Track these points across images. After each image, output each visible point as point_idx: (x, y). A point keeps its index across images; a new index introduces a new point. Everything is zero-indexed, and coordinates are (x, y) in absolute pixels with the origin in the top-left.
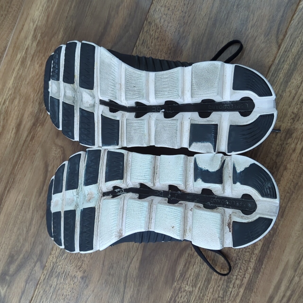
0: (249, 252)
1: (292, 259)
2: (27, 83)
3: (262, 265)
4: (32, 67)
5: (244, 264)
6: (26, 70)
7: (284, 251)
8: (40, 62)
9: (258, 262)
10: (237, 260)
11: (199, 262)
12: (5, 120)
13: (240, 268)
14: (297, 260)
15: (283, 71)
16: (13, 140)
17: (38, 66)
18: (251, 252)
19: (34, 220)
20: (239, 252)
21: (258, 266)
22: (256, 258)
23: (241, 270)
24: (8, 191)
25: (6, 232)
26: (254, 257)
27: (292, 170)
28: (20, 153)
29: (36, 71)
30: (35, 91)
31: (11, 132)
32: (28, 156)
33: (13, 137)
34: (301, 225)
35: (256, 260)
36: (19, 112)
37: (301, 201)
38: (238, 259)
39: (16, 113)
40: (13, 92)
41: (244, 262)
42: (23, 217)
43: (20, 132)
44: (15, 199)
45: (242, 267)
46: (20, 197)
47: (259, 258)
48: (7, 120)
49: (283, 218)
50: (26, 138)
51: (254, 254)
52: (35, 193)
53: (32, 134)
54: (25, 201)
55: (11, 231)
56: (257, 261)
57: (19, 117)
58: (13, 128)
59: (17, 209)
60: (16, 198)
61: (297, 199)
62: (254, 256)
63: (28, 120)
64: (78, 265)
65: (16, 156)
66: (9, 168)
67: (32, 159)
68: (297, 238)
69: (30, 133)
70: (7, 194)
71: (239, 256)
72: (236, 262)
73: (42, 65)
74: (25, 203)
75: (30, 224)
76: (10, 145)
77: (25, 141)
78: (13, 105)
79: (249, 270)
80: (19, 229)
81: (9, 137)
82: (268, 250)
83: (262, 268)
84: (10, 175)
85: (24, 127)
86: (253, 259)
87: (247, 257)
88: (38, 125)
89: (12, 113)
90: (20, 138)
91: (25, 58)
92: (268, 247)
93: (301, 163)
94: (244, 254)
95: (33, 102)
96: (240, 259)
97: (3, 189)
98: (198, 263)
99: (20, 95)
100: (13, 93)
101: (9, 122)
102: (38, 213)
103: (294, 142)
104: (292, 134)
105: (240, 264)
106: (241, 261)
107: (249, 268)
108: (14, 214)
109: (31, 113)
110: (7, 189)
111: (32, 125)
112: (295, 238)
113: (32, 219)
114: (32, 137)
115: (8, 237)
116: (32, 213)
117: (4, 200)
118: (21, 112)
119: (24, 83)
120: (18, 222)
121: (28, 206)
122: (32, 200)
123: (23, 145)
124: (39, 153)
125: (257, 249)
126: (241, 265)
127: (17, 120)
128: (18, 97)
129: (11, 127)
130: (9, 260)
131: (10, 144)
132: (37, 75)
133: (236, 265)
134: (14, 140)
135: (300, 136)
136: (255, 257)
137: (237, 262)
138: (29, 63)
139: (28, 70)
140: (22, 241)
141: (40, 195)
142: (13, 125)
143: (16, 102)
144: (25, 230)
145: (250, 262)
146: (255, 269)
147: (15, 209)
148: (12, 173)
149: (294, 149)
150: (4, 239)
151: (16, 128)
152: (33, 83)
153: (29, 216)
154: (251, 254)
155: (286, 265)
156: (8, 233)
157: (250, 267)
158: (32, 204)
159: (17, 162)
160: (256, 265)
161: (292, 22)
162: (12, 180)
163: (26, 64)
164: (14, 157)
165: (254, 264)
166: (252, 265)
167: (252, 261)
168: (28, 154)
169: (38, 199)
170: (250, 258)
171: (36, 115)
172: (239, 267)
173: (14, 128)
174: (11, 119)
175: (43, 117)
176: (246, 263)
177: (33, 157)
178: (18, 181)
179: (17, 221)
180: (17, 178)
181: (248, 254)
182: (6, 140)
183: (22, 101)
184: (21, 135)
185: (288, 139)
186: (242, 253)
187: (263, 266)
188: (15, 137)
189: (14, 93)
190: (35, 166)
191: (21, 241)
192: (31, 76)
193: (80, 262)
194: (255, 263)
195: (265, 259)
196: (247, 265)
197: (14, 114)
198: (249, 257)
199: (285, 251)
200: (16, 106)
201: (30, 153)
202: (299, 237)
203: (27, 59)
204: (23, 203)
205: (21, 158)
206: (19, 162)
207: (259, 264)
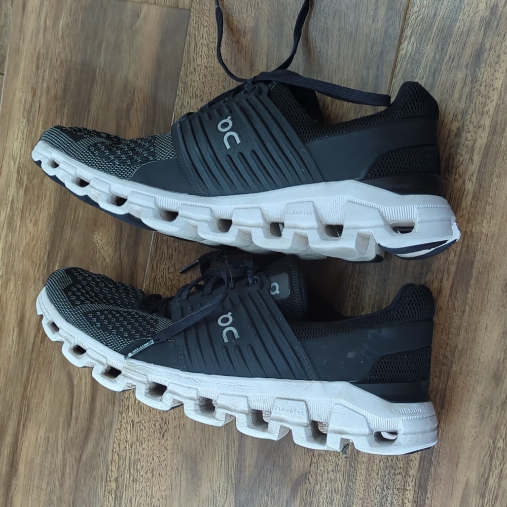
0: (400, 473)
1: (473, 477)
2: (21, 254)
3: (426, 493)
4: (24, 228)
5: (396, 495)
6: (17, 234)
7: (457, 465)
8: (34, 219)
9: (419, 489)
10: (384, 491)
11: (325, 502)
13: (392, 503)
14: (482, 478)
16: (17, 346)
17: (32, 225)
18: (404, 474)
20: (385, 476)
21: (419, 496)
22: (414, 484)
24: (24, 425)
25: (31, 491)
26: (410, 482)
27: (444, 325)
28: (30, 365)
29: (30, 233)
30: (35, 265)
31: (11, 333)
32: (41, 366)
33: (16, 341)
34: (477, 417)
35: (415, 485)
36: (17, 300)
37: (468, 375)
38: (385, 489)
39: (14, 303)
40: (4, 271)
41: (396, 492)
42: (51, 463)
43: (25, 332)
44: (35, 438)
45: (395, 502)
46: (42, 433)
47: (420, 483)
48: (4, 316)
49: (445, 408)
50: (35, 339)
51: (410, 477)
52: (61, 424)
54: (50, 438)
55: (38, 488)
56: (417, 488)
57: (19, 308)
58: (14, 328)
59: (40, 453)
60: (36, 434)
61: (461, 373)
62: (410, 480)
63: (32, 311)
65: (25, 370)
66: (19, 390)
67: (48, 371)
68: (474, 439)
69: (38, 330)
70: (23, 431)
71: (386, 483)
72: (383, 494)
73: (36, 222)
74: (50, 442)
75: (63, 475)
76: (14, 355)
77: (34, 344)
78: (8, 290)
80: (48, 483)
81: (11, 342)
82: (430, 467)
83: (428, 498)
84: (22, 401)
85: (29, 322)
86: (409, 485)
87: (400, 482)
89: (9, 304)
90: (26, 341)
91: (11, 216)
92: (431, 462)
93: (455, 312)
94: (394, 479)
95: (34, 282)
96: (389, 487)
97: (16, 424)
98: (323, 503)
99: (15, 275)
100: (4, 273)
101: (7, 319)
102: (71, 455)
103: (436, 278)
104: (431, 265)
105: (390, 496)
106: (390, 492)
107: (406, 501)
108: (38, 460)
110: (22, 423)
112: (470, 440)
113: (64, 466)
114: (42, 337)
115: (35, 498)
116: (64, 455)
117: (21, 440)
118: (20, 300)
119: (17, 255)
120: (46, 472)
121: (55, 446)
122: (60, 435)
123: (32, 351)
124: (57, 360)
125: (412, 467)
126: (392, 497)
127: (17, 313)
128: (13, 278)
129: (11, 327)
131: (14, 352)
132: (33, 241)
133: (385, 499)
134: (19, 346)
135: (445, 266)
136: (412, 480)
138: (19, 222)
139: (19, 234)
140: (56, 503)
141: (69, 426)
142: (14, 322)
143: (11, 286)
144: (57, 483)
145: (405, 491)
146: (416, 502)
147: (38, 453)
148: (24, 397)
149: (439, 289)
150: (30, 502)
151: (17, 327)
152: (30, 252)
153: (59, 460)
154: (405, 477)
155: (465, 488)
156: (35, 492)
157: (408, 500)
158: (60, 441)
159: (28, 379)
160: (416, 495)
161: (394, 80)
162: (26, 409)
163: (15, 226)
164: (23, 371)
165: (412, 493)
166: (410, 495)
167: (408, 488)
168: (41, 364)
169: (68, 432)
170: (405, 483)
172: (389, 502)
173: (16, 326)
174: (8, 313)
176: (399, 492)
177: (49, 368)
178: (35, 408)
179: (44, 471)
180: (32, 404)
181: (399, 477)
182: (7, 347)
183: (19, 282)
184: (27, 335)
185: (426, 275)
187: (429, 495)
188: (19, 341)
189: (6, 273)
190: (53, 381)
191: (55, 501)
192: (24, 243)
194: (415, 492)
195: (430, 483)
196: (401, 496)
197: (12, 304)
198: (403, 483)
199: (459, 465)
200: (12, 293)
201: (43, 363)
202: (477, 437)
203: (15, 217)
204: (48, 442)
205: (32, 372)
206: (31, 379)
207: (421, 492)
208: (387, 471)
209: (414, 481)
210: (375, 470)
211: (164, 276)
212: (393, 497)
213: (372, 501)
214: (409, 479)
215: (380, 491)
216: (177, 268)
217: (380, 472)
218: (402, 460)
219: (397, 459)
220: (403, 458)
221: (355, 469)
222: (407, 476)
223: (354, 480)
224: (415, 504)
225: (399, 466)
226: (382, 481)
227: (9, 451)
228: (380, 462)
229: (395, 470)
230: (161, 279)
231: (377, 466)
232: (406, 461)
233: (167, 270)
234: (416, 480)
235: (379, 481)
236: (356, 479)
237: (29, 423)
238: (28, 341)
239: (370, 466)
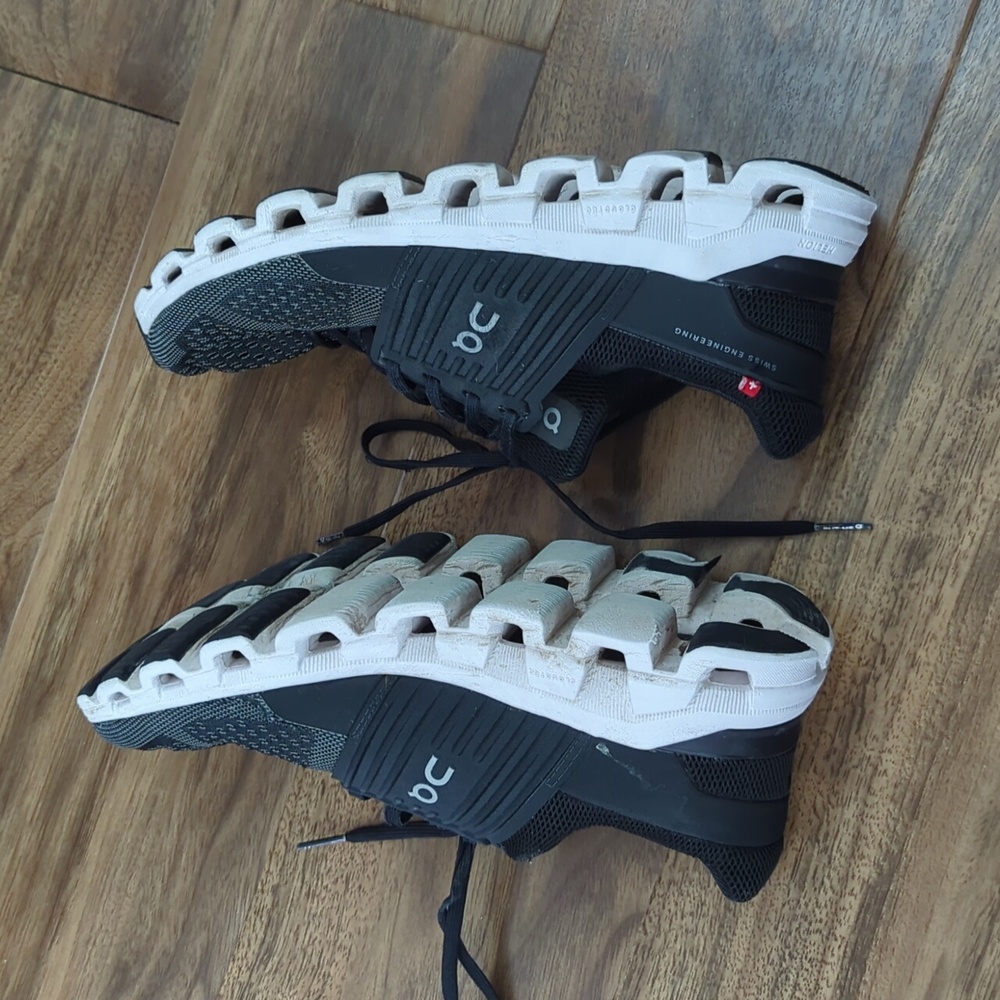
0: (819, 931)
1: (955, 952)
2: (158, 450)
3: (863, 972)
4: (173, 403)
5: (807, 970)
6: (157, 413)
7: (927, 927)
8: (193, 389)
9: (850, 963)
10: (785, 960)
11: (669, 969)
12: (101, 562)
13: (796, 985)
14: (971, 954)
15: (883, 366)
16: (122, 619)
17: (188, 400)
18: (825, 933)
19: (184, 855)
20: (790, 934)
21: (849, 976)
22: (841, 953)
23: (800, 989)
24: (112, 769)
25: (105, 894)
26: (836, 949)
27: (935, 666)
29: (183, 413)
30: (182, 474)
31: (115, 595)
33: (122, 611)
34: (975, 841)
35: (844, 957)
36: (137, 536)
37: (969, 761)
38: (787, 957)
39: (130, 540)
40: (122, 477)
41: (807, 965)
42: (153, 846)
43: (143, 594)
44: (130, 794)
45: (802, 983)
46: (144, 788)
47: (853, 952)
48: (106, 562)
49: (917, 819)
50: (159, 611)
51: (836, 939)
52: (184, 775)
53: (174, 597)
54: (159, 800)
55: (119, 890)
56: (846, 960)
57: (139, 549)
58: (122, 585)
59: (135, 824)
60: (132, 789)
61: (955, 758)
62: (835, 945)
63: (162, 559)
64: (312, 989)
68: (966, 882)
69: (168, 594)
70: (107, 780)
71: (789, 947)
72: (781, 965)
73: (198, 396)
74: (157, 804)
75: (173, 870)
76: (114, 635)
78: (121, 515)
79: (823, 991)
80: (141, 884)
81: (111, 611)
82: (876, 925)
83: (865, 982)
85: (153, 579)
86: (833, 955)
87: (816, 946)
88: (192, 569)
89: (121, 540)
90: (143, 611)
91: (151, 379)
92: (878, 915)
93: (960, 645)
94: (806, 941)
95: (176, 504)
96: (795, 954)
97: (98, 764)
98: (666, 972)
99: (140, 487)
100: (120, 482)
101: (111, 567)
102: (194, 833)
103: (932, 579)
104: (925, 555)
105: (794, 971)
106: (796, 964)
107: (823, 984)
108: (128, 837)
109: (171, 538)
110: (108, 765)
111: (174, 570)
112: (957, 882)
113: (178, 852)
115: (111, 909)
116: (180, 834)
117: (101, 796)
118: (143, 535)
119: (150, 451)
120: (141, 862)
121: (167, 815)
122: (178, 795)
125: (843, 922)
126: (798, 974)
127: (134, 558)
128: (135, 492)
129: (117, 581)
130: (114, 982)
131: (115, 630)
132: (185, 429)
133: (783, 976)
134: (126, 618)
135: (951, 560)
136: (840, 947)
137: (784, 965)
138: (164, 392)
139: (161, 413)
140: (150, 923)
141: (199, 779)
142: (124, 574)
143: (130, 508)
144: (159, 885)
145: (824, 965)
146: (841, 987)
147: (131, 824)
149: (934, 599)
150: (100, 916)
151: (130, 583)
152: (177, 448)
153: (169, 843)
154: (827, 939)
155: (937, 970)
156: (113, 897)
157: (827, 982)
158: (177, 805)
160: (844, 974)
161: (901, 220)
163: (155, 398)
165: (837, 969)
166: (831, 974)
167: (830, 959)
169: (195, 789)
170: (825, 950)
171: (185, 541)
172: (791, 982)
173: (127, 582)
174: (116, 556)
175: (205, 546)
176: (812, 966)
179: (136, 860)
181: (815, 937)
182: (104, 620)
183: (147, 503)
184: (146, 600)
185: (914, 571)
186: (798, 937)
187: (867, 978)
188: (128, 611)
189: (125, 481)
191: (149, 918)
192: (168, 431)
193: (319, 981)
194: (842, 968)
195: (871, 954)
196: (816, 973)
197: (126, 540)
198: (821, 950)
199: (930, 925)
200: (129, 521)
202: (970, 878)
203: (159, 383)
204: (154, 805)
207: (853, 969)
208: (795, 925)
209: (843, 948)
210: (773, 920)
211: (425, 520)
212: (800, 974)
213: (759, 977)
214: (834, 942)
215: (776, 960)
216: (450, 509)
217: (781, 924)
218: (826, 906)
219: (817, 903)
220: (829, 904)
221: (734, 915)
222: (830, 937)
223: (729, 936)
224: (838, 992)
225: (818, 917)
226: (784, 942)
227: (74, 814)
228: (784, 905)
229: (810, 924)
230: (417, 526)
231: (776, 913)
232: (833, 910)
233: (431, 511)
234: (846, 947)
235: (777, 942)
236: (734, 934)
237: (121, 765)
238: (145, 613)
239: (764, 912)
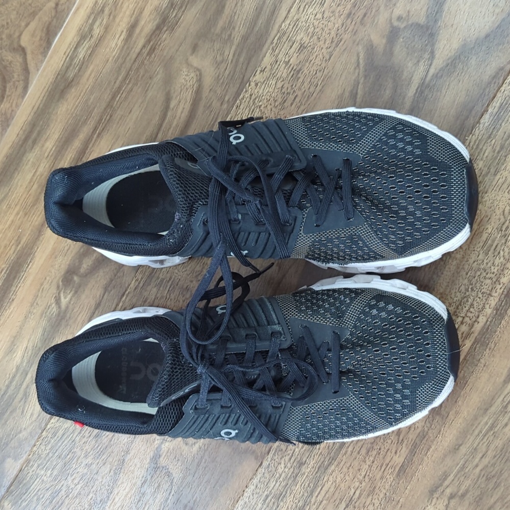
0: (491, 279)
5: (480, 298)
9: (504, 298)
10: (468, 291)
12: (111, 17)
13: (472, 305)
16: (119, 51)
18: (494, 280)
20: (474, 277)
21: (503, 304)
23: (473, 308)
24: (99, 134)
26: (499, 289)
28: (128, 74)
31: (117, 36)
32: (140, 79)
33: (119, 48)
35: (502, 294)
36: (136, 5)
38: (470, 290)
39: (131, 6)
41: (480, 295)
43: (134, 39)
45: (475, 304)
48: (115, 17)
50: (141, 50)
51: (500, 284)
53: (151, 43)
56: (503, 296)
57: (135, 13)
58: (122, 32)
62: (498, 287)
63: (148, 20)
64: (196, 270)
65: (120, 78)
66: (107, 97)
67: (146, 87)
69: (149, 41)
70: (96, 140)
71: (472, 284)
72: (465, 293)
76: (113, 60)
77: (139, 54)
79: (486, 310)
81: (113, 45)
84: (105, 109)
85: (141, 31)
86: (496, 292)
87: (487, 286)
88: (165, 28)
89: (125, 6)
90: (132, 49)
94: (482, 282)
96: (475, 289)
97: (91, 131)
101: (117, 20)
105: (472, 298)
106: (474, 294)
107: (487, 306)
109: (156, 9)
110: (97, 132)
111: (154, 28)
114: (150, 49)
117: (91, 149)
118: (139, 5)
123: (135, 61)
124: (159, 76)
126: (474, 299)
127: (131, 17)
129: (120, 29)
130: (82, 250)
131: (114, 57)
133: (465, 299)
134: (121, 51)
137: (467, 294)
142: (124, 26)
145: (489, 296)
146: (497, 310)
148: (109, 105)
154: (495, 283)
157: (490, 306)
159: (120, 88)
160: (500, 303)
162: (108, 118)
164: (117, 79)
165: (497, 300)
166: (493, 302)
167: (494, 294)
168: (140, 76)
170: (492, 289)
171: (163, 13)
172: (469, 303)
173: (125, 30)
174: (121, 15)
175: (175, 17)
176: (483, 296)
177: (147, 83)
178: (117, 120)
180: (116, 115)
181: (488, 281)
182: (108, 50)
184: (135, 42)
186: (478, 280)
188: (123, 47)
190: (148, 97)
193: (200, 266)
194: (499, 300)
196: (484, 300)
198: (490, 288)
201: (144, 75)
205: (127, 82)
206: (124, 88)
207: (506, 301)
208: (479, 273)
209: (502, 290)
210: (466, 270)
211: (309, 21)
212: (475, 300)
213: (451, 298)
214: (498, 285)
215: (463, 290)
216: (325, 16)
217: (470, 272)
218: (498, 266)
219: (493, 263)
220: (500, 264)
221: (444, 263)
222: (497, 282)
223: (440, 274)
224: (495, 312)
225: (492, 271)
226: (470, 281)
227: (73, 156)
228: (474, 262)
229: (487, 274)
230: (304, 23)
231: (469, 265)
232: (502, 268)
233: (314, 16)
234: (504, 289)
235: (466, 281)
236: (442, 273)
237: (106, 133)
238: (133, 50)
239: (462, 264)
